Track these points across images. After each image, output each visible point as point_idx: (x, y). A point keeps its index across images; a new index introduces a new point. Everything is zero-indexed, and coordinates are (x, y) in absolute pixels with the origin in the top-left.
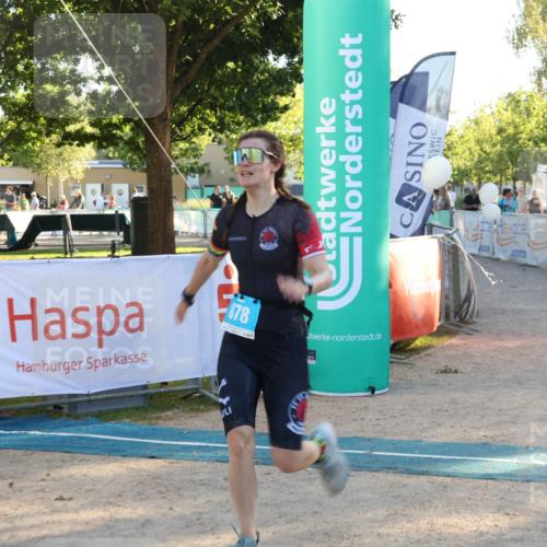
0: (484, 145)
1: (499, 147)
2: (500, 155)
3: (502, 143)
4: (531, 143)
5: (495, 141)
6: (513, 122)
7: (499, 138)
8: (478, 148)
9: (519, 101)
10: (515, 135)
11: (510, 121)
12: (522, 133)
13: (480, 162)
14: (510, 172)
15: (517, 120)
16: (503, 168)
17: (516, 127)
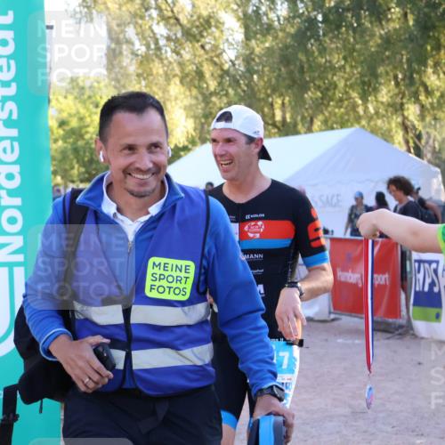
1: (60, 143)
2: (63, 152)
3: (64, 139)
5: (56, 136)
6: (78, 113)
7: (61, 132)
9: (83, 88)
10: (80, 128)
11: (73, 111)
12: (88, 126)
14: (75, 172)
15: (82, 111)
16: (67, 167)
17: (81, 119)
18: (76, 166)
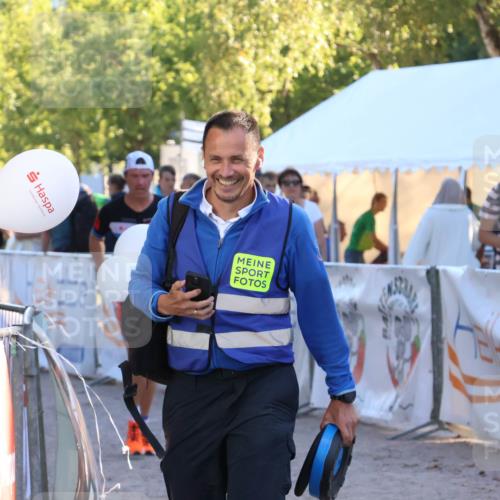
0: (26, 67)
4: (155, 61)
6: (106, 2)
8: (13, 73)
13: (20, 112)
14: (100, 138)
18: (103, 124)
